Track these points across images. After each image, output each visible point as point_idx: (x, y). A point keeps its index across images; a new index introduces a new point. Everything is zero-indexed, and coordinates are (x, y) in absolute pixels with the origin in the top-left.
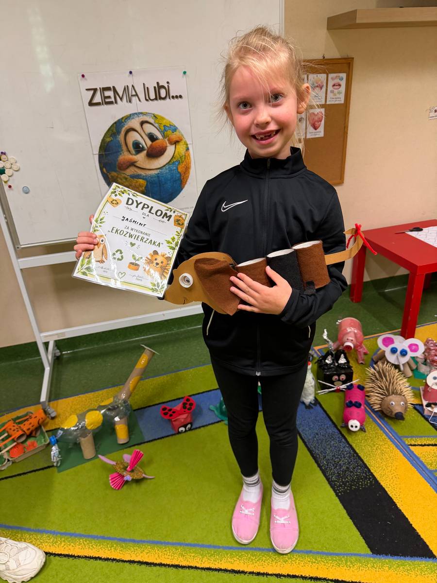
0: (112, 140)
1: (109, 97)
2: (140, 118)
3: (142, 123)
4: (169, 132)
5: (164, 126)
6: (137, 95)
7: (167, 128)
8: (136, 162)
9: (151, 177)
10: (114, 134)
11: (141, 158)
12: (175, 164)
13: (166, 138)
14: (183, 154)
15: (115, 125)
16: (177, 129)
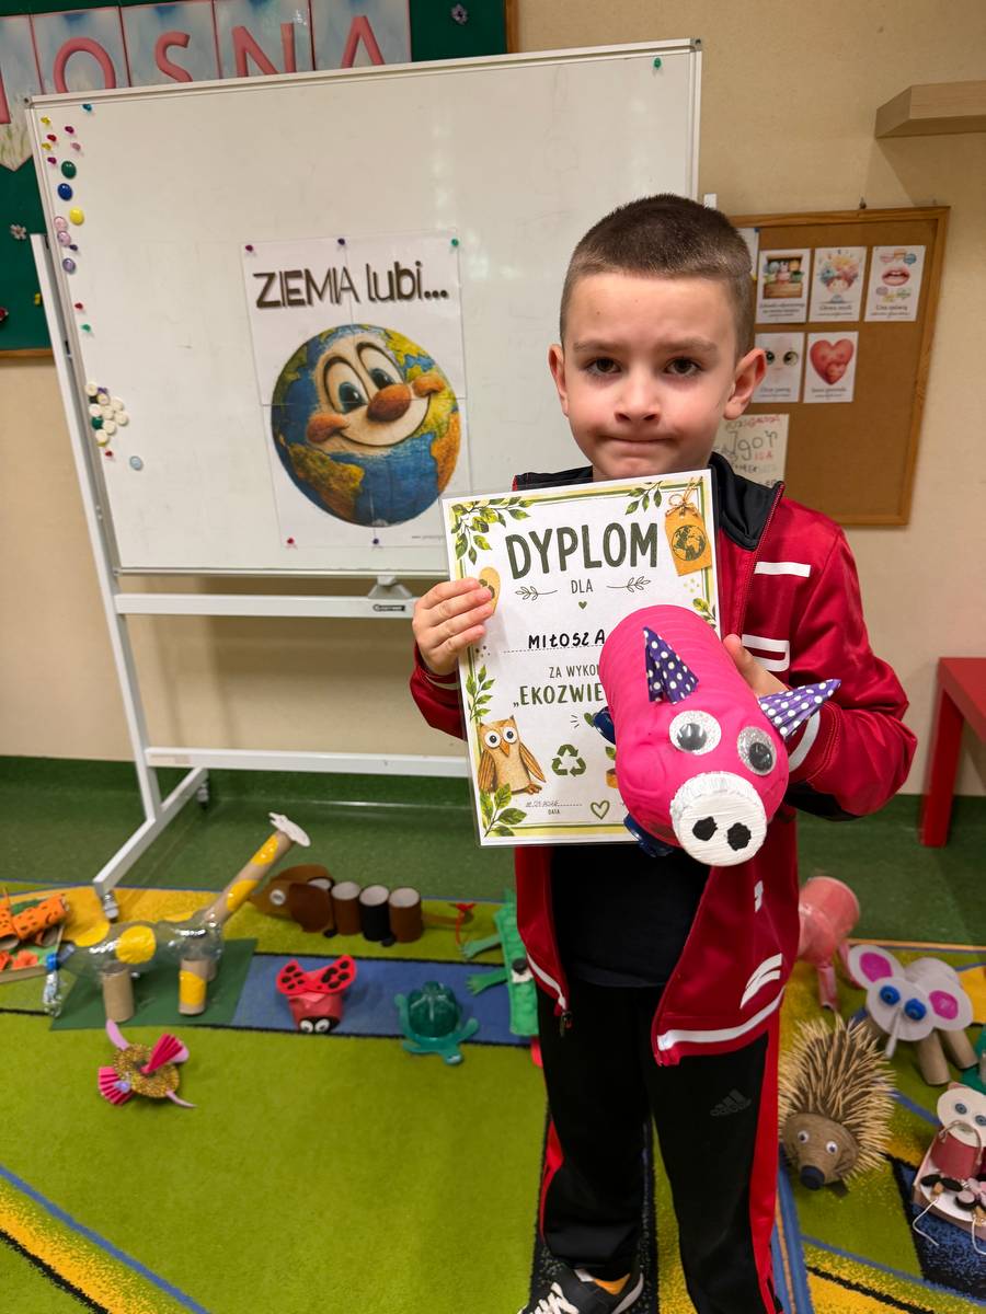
0: (298, 380)
1: (297, 291)
2: (356, 336)
3: (361, 347)
4: (417, 370)
5: (406, 356)
6: (351, 288)
7: (412, 361)
8: (344, 428)
9: (375, 461)
10: (303, 365)
11: (355, 420)
12: (426, 440)
13: (410, 381)
14: (445, 419)
15: (306, 348)
16: (434, 363)
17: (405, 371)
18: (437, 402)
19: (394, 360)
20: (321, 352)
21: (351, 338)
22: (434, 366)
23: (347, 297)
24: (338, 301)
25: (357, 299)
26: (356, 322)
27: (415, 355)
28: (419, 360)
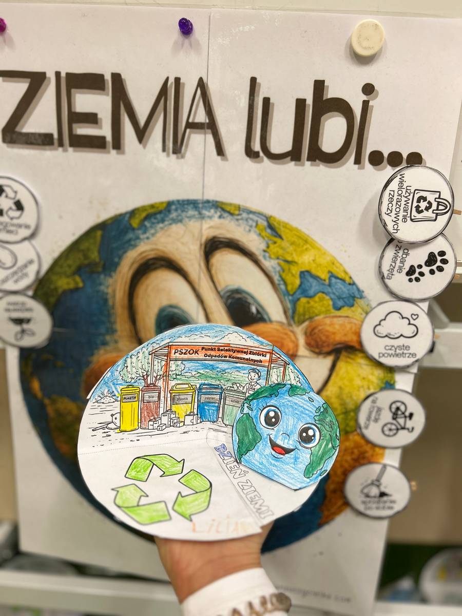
0: (77, 289)
1: (91, 118)
2: (207, 224)
3: (212, 247)
5: (304, 274)
6: (212, 126)
7: (314, 286)
10: (89, 265)
13: (300, 322)
15: (99, 233)
16: (361, 297)
17: (295, 303)
18: (349, 368)
19: (276, 278)
20: (130, 244)
21: (194, 225)
22: (361, 302)
23: (199, 142)
24: (177, 149)
25: (220, 151)
26: (211, 195)
27: (324, 275)
28: (330, 285)
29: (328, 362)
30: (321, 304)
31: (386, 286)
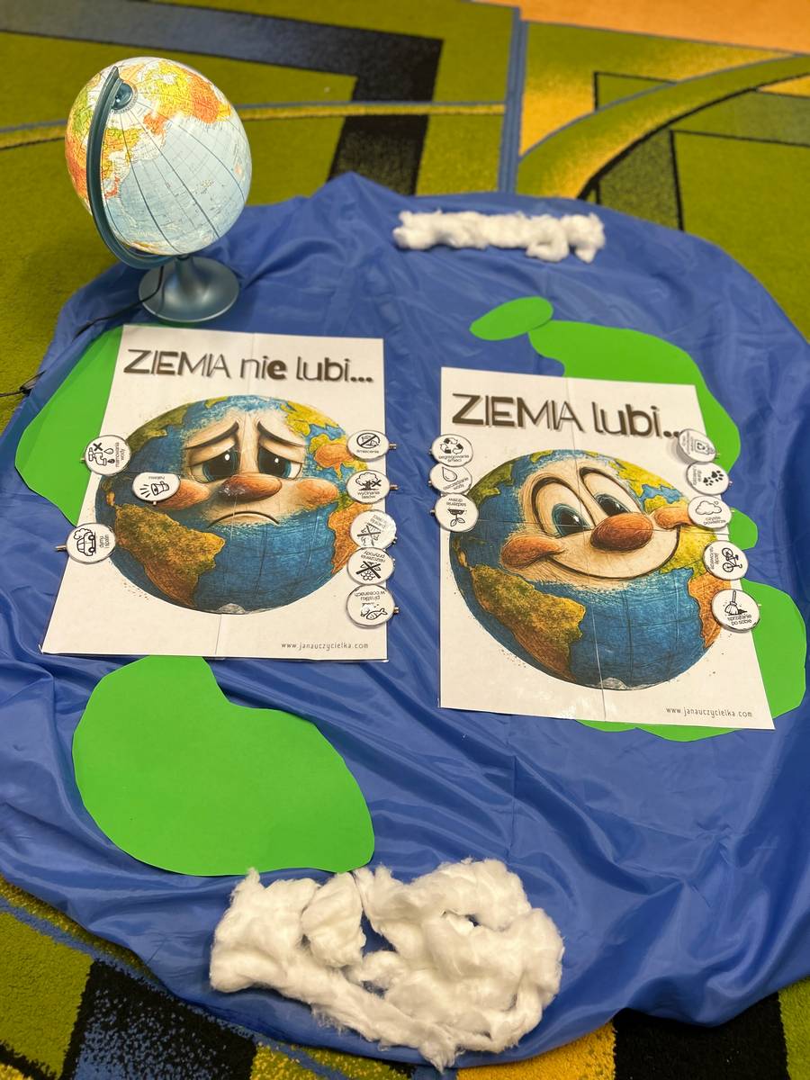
0: (496, 495)
1: (507, 414)
5: (645, 486)
6: (574, 419)
7: (652, 492)
8: (558, 553)
10: (505, 482)
11: (574, 548)
12: (680, 576)
13: (649, 512)
15: (511, 465)
16: (682, 496)
17: (643, 501)
18: (688, 536)
19: (628, 489)
20: (531, 471)
21: (572, 462)
22: (683, 498)
23: (567, 425)
24: (556, 428)
25: (581, 429)
26: (579, 448)
27: (656, 486)
28: (662, 491)
29: (675, 532)
30: (659, 501)
31: (696, 490)
